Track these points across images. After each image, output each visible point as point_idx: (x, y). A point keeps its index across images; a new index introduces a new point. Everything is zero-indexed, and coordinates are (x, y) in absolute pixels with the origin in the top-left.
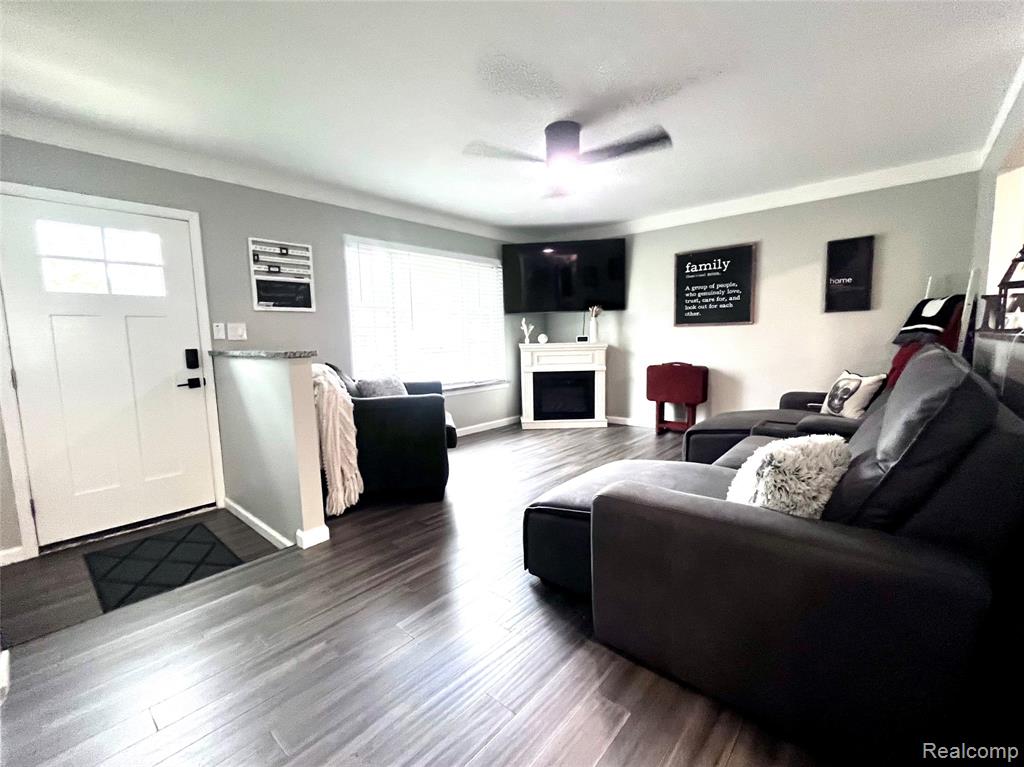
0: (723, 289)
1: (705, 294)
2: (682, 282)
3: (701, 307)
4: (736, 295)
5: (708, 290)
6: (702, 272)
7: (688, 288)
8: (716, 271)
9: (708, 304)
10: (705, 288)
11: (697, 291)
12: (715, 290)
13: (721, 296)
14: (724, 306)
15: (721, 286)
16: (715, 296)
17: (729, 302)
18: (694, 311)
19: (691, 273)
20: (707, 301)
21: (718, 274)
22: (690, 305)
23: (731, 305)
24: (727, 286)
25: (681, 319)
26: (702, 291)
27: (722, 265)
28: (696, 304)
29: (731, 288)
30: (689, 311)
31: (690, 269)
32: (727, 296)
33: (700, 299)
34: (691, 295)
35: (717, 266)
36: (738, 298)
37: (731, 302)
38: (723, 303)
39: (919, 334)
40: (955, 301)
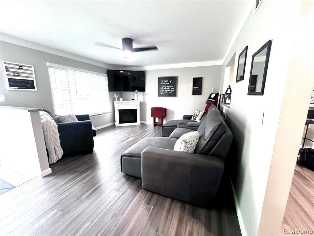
0: (170, 88)
1: (165, 89)
2: (160, 85)
3: (164, 92)
4: (173, 89)
5: (166, 88)
6: (165, 83)
7: (161, 87)
8: (168, 83)
9: (166, 91)
11: (163, 88)
12: (168, 88)
14: (170, 92)
15: (169, 87)
16: (168, 90)
18: (163, 93)
19: (162, 83)
23: (172, 92)
24: (171, 87)
25: (160, 95)
26: (165, 88)
28: (163, 91)
29: (172, 88)
30: (161, 93)
31: (162, 81)
32: (171, 90)
33: (164, 90)
34: (162, 89)
35: (168, 81)
36: (173, 90)
38: (170, 91)
39: (210, 102)
40: (217, 94)
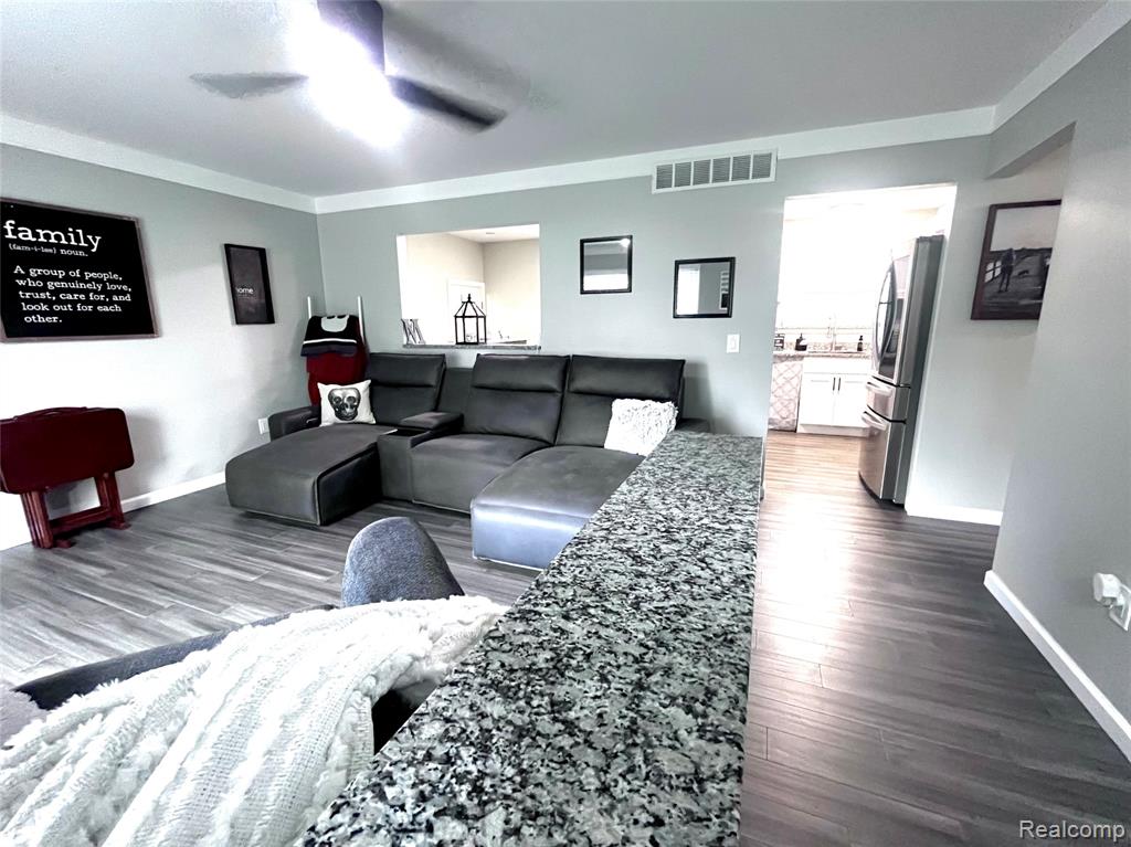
0: (98, 281)
1: (63, 285)
3: (57, 308)
4: (124, 293)
5: (67, 279)
6: (48, 245)
7: (18, 269)
8: (78, 248)
9: (74, 303)
10: (61, 273)
11: (43, 278)
12: (82, 279)
13: (95, 292)
14: (106, 309)
15: (93, 275)
16: (86, 292)
17: (112, 303)
18: (44, 314)
19: (19, 242)
20: (70, 297)
21: (81, 253)
22: (32, 301)
23: (118, 308)
24: (104, 276)
25: (18, 326)
26: (55, 279)
27: (86, 241)
28: (46, 301)
29: (112, 282)
30: (32, 313)
31: (15, 232)
32: (108, 293)
33: (56, 292)
34: (34, 283)
35: (78, 240)
36: (128, 298)
37: (119, 303)
38: (103, 303)
39: (334, 347)
40: (353, 321)
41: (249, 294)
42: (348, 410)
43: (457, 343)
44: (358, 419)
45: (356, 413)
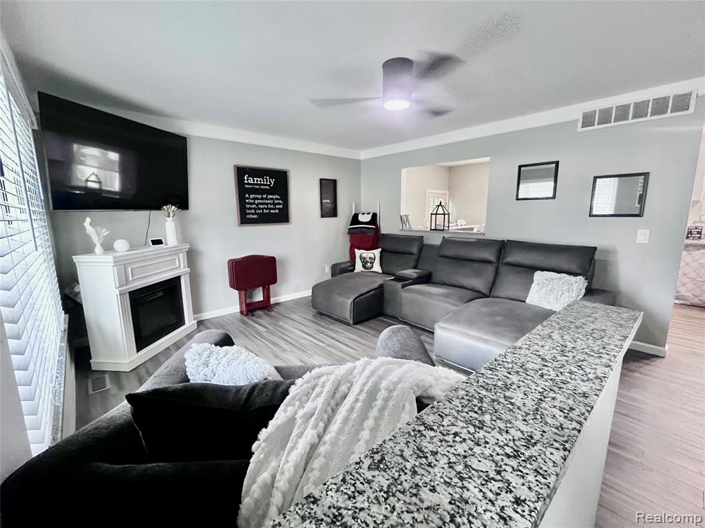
0: (272, 199)
1: (260, 201)
2: (243, 191)
3: (258, 211)
4: (279, 204)
5: (262, 199)
6: (257, 184)
7: (247, 195)
8: (266, 185)
9: (263, 209)
10: (260, 197)
11: (254, 199)
12: (266, 199)
13: (270, 204)
14: (273, 211)
15: (271, 197)
16: (267, 204)
17: (276, 208)
18: (253, 214)
19: (248, 184)
20: (262, 207)
21: (268, 187)
22: (250, 209)
23: (277, 211)
24: (274, 197)
25: (244, 220)
26: (258, 199)
27: (270, 182)
28: (254, 209)
29: (277, 199)
30: (249, 214)
31: (247, 180)
32: (275, 204)
33: (257, 205)
34: (251, 201)
35: (267, 182)
36: (281, 206)
37: (278, 209)
38: (272, 209)
39: (363, 230)
40: (374, 215)
41: (328, 203)
42: (369, 264)
43: (431, 229)
44: (373, 270)
45: (372, 266)
